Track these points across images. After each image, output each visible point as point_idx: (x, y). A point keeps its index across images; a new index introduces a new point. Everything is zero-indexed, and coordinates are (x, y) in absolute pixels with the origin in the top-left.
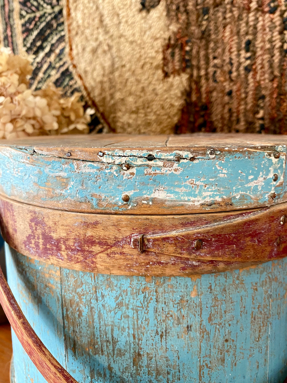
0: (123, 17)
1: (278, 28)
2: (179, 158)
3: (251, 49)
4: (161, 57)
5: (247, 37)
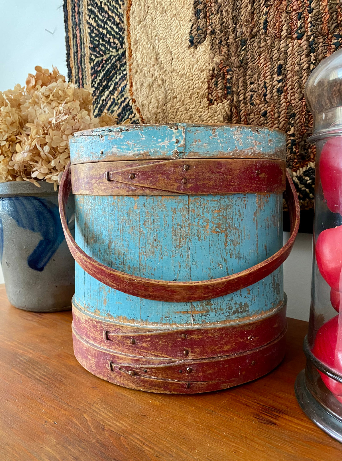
0: (175, 54)
1: (305, 52)
3: (282, 72)
4: (206, 86)
5: (278, 62)
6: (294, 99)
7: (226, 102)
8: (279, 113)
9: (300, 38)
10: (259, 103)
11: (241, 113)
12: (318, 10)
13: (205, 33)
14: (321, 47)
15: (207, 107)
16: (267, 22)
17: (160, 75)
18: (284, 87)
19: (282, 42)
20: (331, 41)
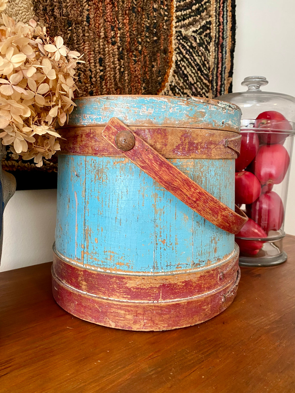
1: (117, 56)
3: (103, 65)
5: (100, 55)
6: (112, 88)
9: (113, 44)
10: (86, 83)
12: (123, 31)
14: (126, 58)
16: (89, 18)
18: (105, 76)
19: (101, 40)
20: (132, 57)
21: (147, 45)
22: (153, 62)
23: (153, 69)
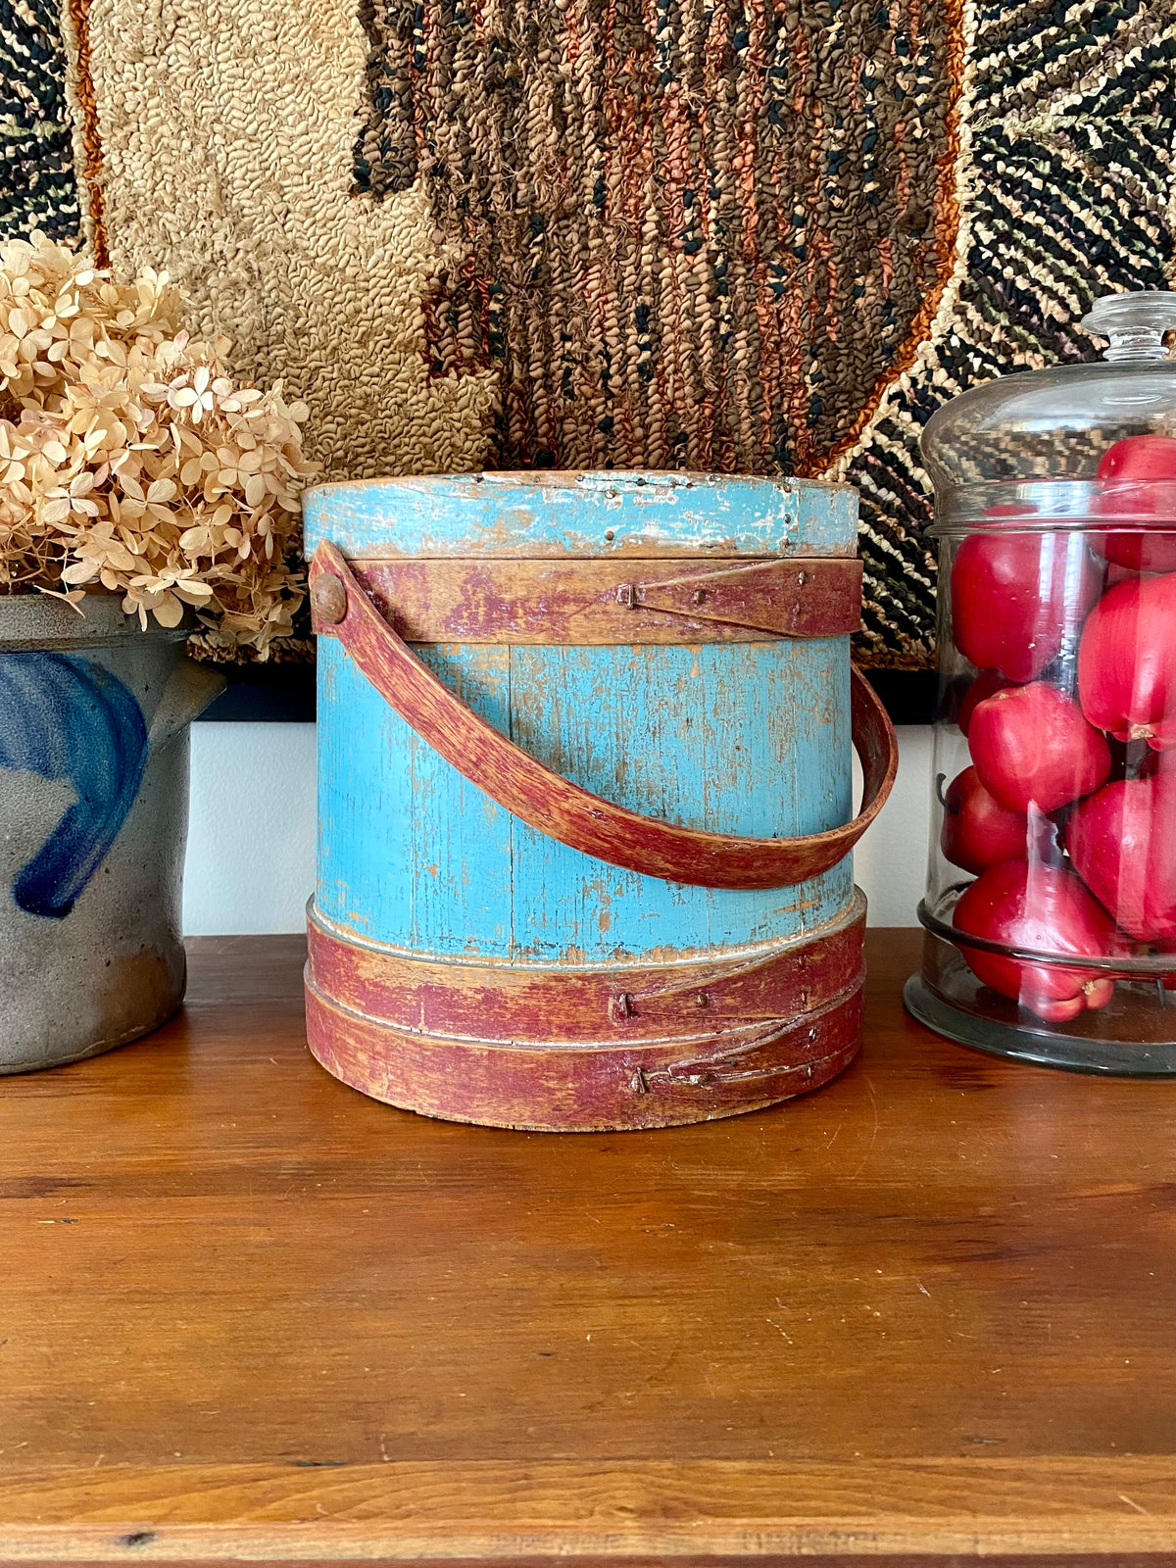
0: (297, 198)
1: (705, 288)
2: (675, 484)
3: (650, 326)
4: (420, 319)
5: (639, 298)
6: (683, 399)
7: (489, 377)
8: (646, 427)
9: (691, 249)
10: (589, 395)
11: (537, 413)
12: (731, 197)
13: (412, 165)
14: (742, 285)
15: (422, 380)
16: (605, 187)
17: (238, 250)
18: (656, 362)
19: (645, 249)
20: (764, 278)
21: (833, 221)
22: (858, 276)
23: (860, 302)
